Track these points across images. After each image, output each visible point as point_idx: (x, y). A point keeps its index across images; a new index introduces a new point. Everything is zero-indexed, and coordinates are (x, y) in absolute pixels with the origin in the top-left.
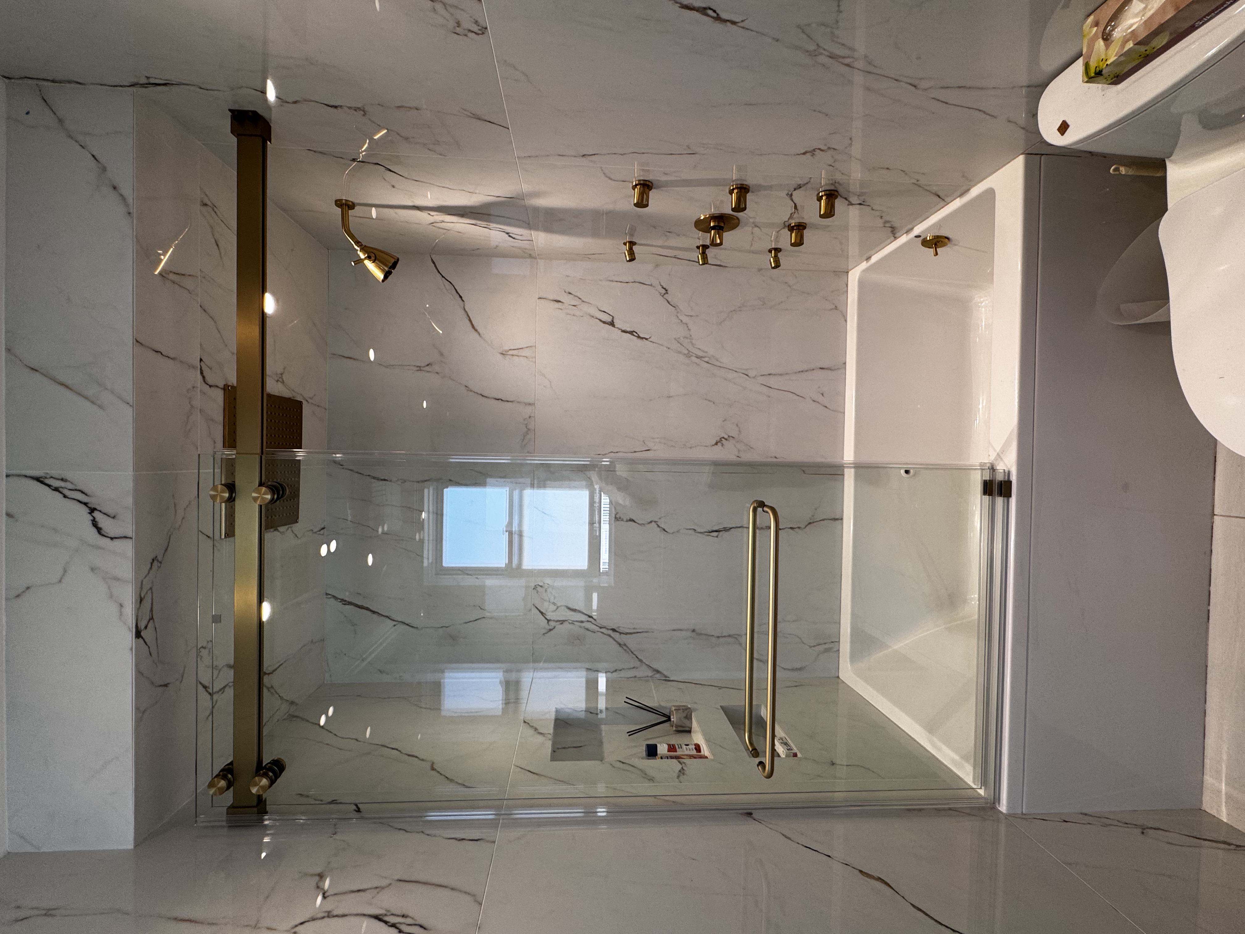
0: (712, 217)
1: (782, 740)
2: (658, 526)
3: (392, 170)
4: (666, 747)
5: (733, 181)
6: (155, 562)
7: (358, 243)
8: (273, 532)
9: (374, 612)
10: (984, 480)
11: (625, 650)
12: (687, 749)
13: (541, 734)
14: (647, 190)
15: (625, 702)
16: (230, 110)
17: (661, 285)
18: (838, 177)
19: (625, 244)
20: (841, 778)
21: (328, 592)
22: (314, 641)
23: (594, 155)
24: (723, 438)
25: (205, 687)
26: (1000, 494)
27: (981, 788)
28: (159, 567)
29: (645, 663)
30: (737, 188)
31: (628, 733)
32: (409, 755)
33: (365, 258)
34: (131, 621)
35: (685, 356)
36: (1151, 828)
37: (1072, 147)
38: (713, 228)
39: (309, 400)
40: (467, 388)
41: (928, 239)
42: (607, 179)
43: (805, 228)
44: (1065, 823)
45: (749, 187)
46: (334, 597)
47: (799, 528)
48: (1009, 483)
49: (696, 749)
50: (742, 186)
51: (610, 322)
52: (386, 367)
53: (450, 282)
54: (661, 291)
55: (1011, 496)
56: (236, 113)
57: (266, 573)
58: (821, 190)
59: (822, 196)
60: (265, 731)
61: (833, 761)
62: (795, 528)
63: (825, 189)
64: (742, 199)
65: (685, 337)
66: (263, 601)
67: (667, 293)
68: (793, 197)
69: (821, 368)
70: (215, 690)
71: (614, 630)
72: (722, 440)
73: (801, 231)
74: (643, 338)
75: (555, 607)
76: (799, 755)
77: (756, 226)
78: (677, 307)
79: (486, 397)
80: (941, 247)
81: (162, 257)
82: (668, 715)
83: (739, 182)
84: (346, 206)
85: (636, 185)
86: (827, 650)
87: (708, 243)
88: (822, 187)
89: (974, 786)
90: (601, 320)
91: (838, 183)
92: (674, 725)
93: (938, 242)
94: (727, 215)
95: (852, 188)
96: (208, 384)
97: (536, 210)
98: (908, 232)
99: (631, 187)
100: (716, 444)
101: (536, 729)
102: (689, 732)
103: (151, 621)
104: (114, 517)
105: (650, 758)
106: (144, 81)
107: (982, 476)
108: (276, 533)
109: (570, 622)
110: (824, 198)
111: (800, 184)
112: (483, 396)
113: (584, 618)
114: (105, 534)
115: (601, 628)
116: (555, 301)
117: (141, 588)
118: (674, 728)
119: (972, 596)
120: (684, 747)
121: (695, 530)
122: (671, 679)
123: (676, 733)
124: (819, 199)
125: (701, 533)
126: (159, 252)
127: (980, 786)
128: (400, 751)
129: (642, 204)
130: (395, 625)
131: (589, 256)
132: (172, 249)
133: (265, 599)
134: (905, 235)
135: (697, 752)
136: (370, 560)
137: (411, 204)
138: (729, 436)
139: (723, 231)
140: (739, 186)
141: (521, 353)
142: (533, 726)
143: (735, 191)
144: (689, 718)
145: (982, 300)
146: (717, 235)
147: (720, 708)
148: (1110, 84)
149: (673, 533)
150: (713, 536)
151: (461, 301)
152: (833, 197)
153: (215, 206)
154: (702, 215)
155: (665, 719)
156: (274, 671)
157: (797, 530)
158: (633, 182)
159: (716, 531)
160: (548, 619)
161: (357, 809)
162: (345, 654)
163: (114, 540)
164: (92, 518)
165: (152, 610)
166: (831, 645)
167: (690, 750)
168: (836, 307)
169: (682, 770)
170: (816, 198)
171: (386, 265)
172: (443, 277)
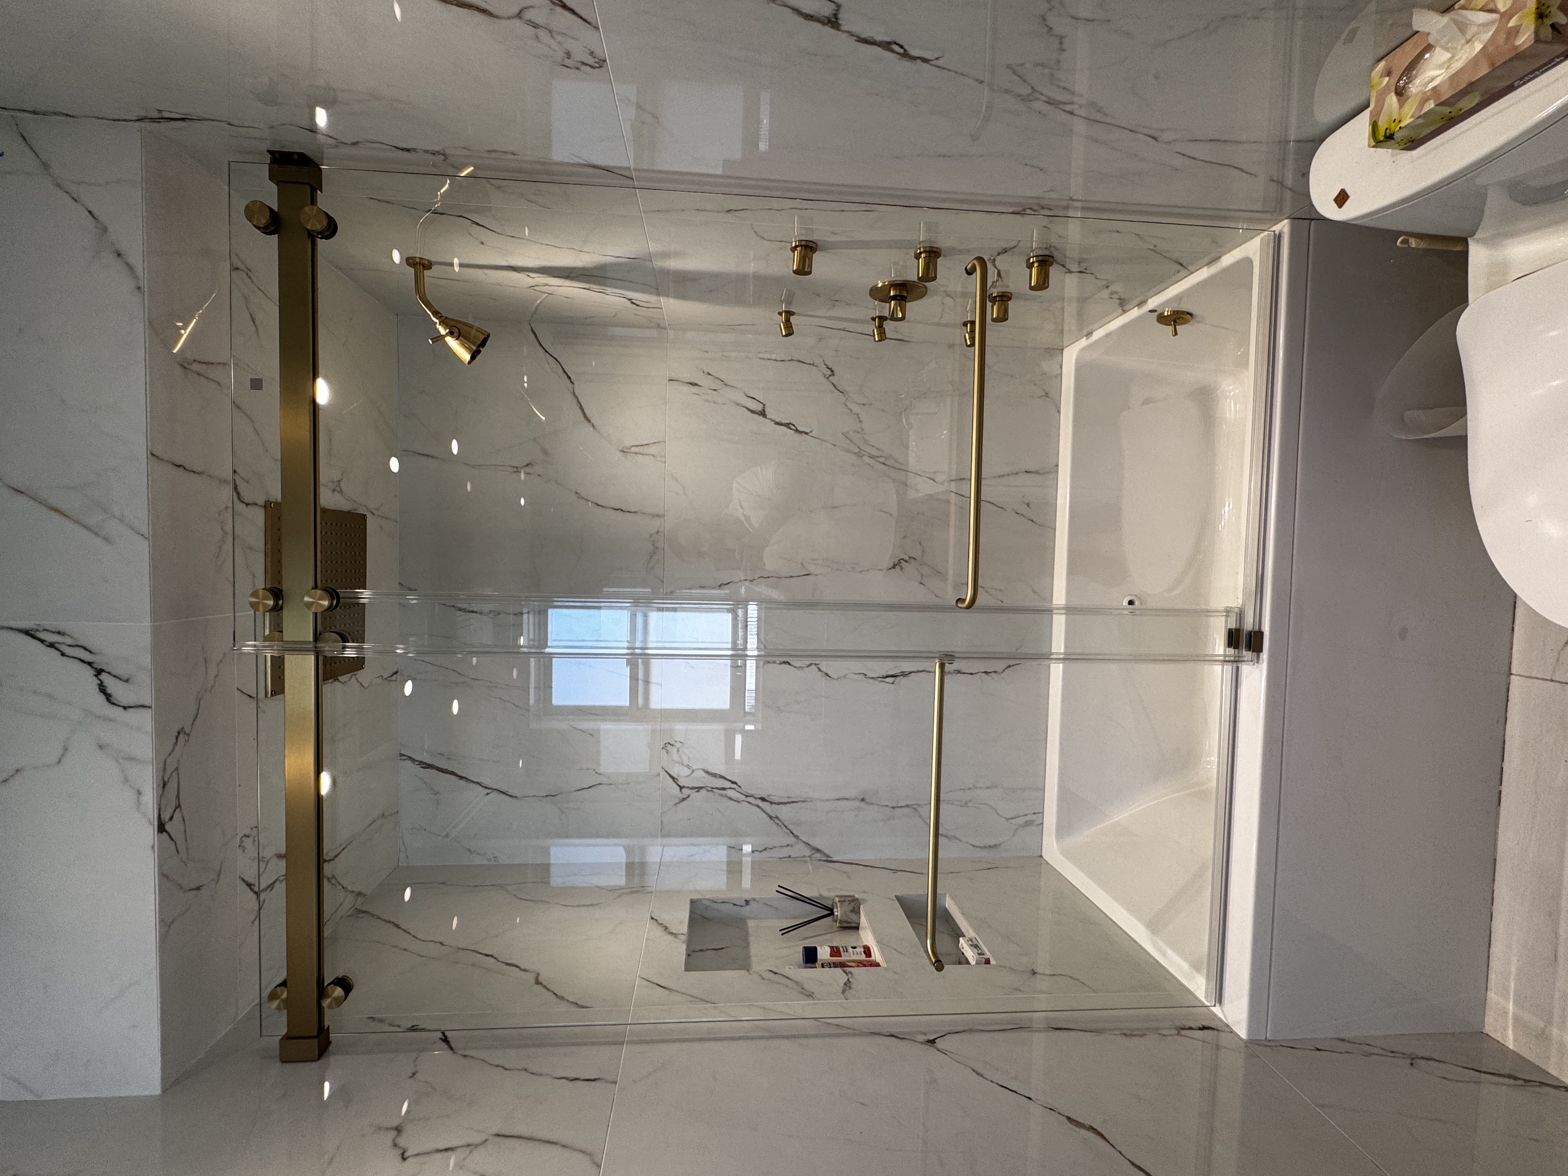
0: (891, 284)
1: (972, 942)
2: (820, 670)
3: (480, 223)
4: (828, 950)
5: (920, 243)
6: (181, 735)
7: (436, 314)
8: (332, 683)
9: (461, 778)
10: (1229, 629)
11: (777, 824)
12: (853, 952)
13: (672, 934)
14: (810, 254)
15: (777, 891)
16: (268, 151)
17: (826, 365)
18: (1054, 240)
19: (780, 314)
20: (1042, 992)
21: (402, 753)
22: (386, 814)
23: (743, 210)
24: (903, 559)
25: (249, 885)
26: (1249, 648)
27: (1215, 1006)
28: (186, 741)
29: (801, 840)
30: (925, 252)
31: (780, 930)
32: (508, 964)
33: (447, 334)
34: (152, 813)
35: (855, 455)
36: (1423, 1058)
37: (1353, 223)
38: (894, 298)
39: (375, 512)
40: (577, 495)
41: (1166, 314)
42: (758, 238)
43: (1010, 299)
44: (1318, 1052)
45: (940, 250)
46: (410, 758)
47: (995, 672)
48: (1260, 634)
49: (865, 952)
50: (931, 250)
51: (761, 412)
52: (473, 467)
53: (555, 358)
54: (826, 373)
55: (1261, 651)
56: (277, 156)
57: (326, 734)
58: (1031, 255)
59: (1033, 262)
60: (327, 932)
61: (1034, 969)
62: (990, 672)
63: (1037, 254)
64: (931, 266)
65: (856, 432)
66: (322, 771)
67: (833, 375)
68: (996, 262)
69: (1026, 472)
70: (261, 889)
71: (763, 799)
72: (901, 563)
73: (1005, 303)
74: (801, 432)
75: (690, 772)
76: (992, 962)
77: (948, 295)
78: (845, 393)
79: (602, 506)
80: (1182, 324)
81: (183, 332)
82: (831, 907)
83: (927, 245)
84: (419, 265)
85: (796, 247)
86: (1028, 824)
87: (886, 313)
88: (1032, 251)
89: (1208, 1004)
90: (748, 409)
91: (1055, 247)
92: (838, 921)
93: (1179, 319)
94: (911, 283)
95: (1068, 254)
96: (243, 502)
97: (666, 272)
98: (1140, 304)
99: (790, 247)
100: (894, 567)
101: (666, 928)
102: (857, 928)
103: (178, 810)
104: (127, 681)
105: (808, 965)
106: (156, 115)
107: (1226, 622)
108: (337, 683)
109: (709, 789)
110: (1036, 265)
111: (1006, 248)
112: (598, 505)
113: (728, 785)
114: (115, 701)
115: (747, 796)
116: (690, 383)
117: (165, 769)
118: (838, 924)
119: (1208, 759)
120: (850, 950)
121: (865, 675)
122: (834, 859)
123: (840, 931)
124: (1030, 266)
125: (873, 678)
126: (178, 324)
127: (1214, 1003)
128: (496, 958)
129: (803, 270)
130: (488, 794)
131: (734, 327)
132: (195, 320)
133: (324, 768)
134: (1136, 308)
135: (866, 957)
136: (455, 707)
137: (504, 263)
138: (910, 558)
139: (905, 301)
140: (928, 249)
141: (646, 450)
142: (662, 924)
143: (923, 255)
144: (856, 911)
145: (1231, 388)
146: (899, 308)
147: (895, 898)
148: (1402, 149)
149: (838, 678)
150: (888, 683)
151: (570, 383)
152: (1047, 263)
153: (250, 271)
154: (879, 282)
155: (828, 912)
156: (336, 856)
157: (993, 674)
158: (792, 243)
159: (892, 676)
160: (681, 785)
161: (443, 1038)
162: (425, 830)
163: (129, 710)
164: (99, 682)
165: (178, 796)
166: (1034, 817)
167: (858, 954)
168: (1047, 394)
169: (848, 982)
170: (1025, 265)
171: (473, 343)
172: (546, 351)
